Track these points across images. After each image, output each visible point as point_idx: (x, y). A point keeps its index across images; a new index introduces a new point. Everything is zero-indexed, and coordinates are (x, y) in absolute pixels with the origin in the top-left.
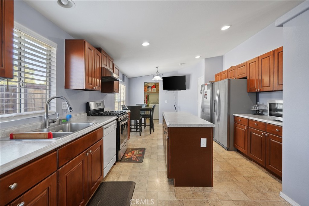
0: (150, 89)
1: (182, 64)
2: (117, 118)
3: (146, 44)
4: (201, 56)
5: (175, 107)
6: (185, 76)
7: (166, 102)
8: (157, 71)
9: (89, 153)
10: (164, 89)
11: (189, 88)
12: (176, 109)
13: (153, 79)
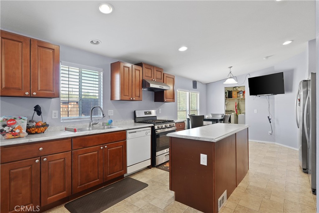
0: (241, 95)
1: (267, 57)
2: (154, 125)
3: (183, 49)
4: (293, 41)
5: (270, 119)
6: (283, 72)
7: (255, 111)
8: (230, 72)
9: (104, 148)
10: (251, 94)
11: (290, 90)
12: (270, 122)
13: (224, 83)
